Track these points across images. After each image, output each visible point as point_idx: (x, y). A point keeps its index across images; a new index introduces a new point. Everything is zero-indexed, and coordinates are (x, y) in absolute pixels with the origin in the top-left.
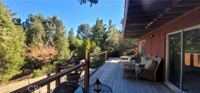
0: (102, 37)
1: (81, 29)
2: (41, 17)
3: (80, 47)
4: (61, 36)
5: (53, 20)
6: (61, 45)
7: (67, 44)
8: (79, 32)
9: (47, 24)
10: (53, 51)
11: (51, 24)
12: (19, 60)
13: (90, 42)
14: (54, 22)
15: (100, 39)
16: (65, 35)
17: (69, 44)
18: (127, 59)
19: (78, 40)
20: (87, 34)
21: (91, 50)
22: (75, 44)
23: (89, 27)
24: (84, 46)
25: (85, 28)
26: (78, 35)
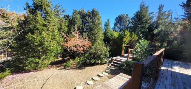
0: (147, 28)
1: (119, 21)
2: (83, 11)
3: (115, 39)
4: (96, 27)
5: (92, 13)
6: (95, 37)
7: (101, 36)
8: (116, 24)
9: (87, 17)
10: (86, 42)
11: (90, 17)
13: (129, 34)
14: (93, 15)
16: (100, 26)
17: (103, 36)
19: (114, 33)
20: (125, 26)
21: (131, 45)
22: (110, 36)
23: (128, 18)
24: (121, 38)
25: (123, 20)
26: (115, 27)
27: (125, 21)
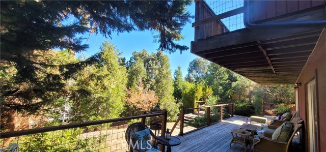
0: (227, 79)
1: (194, 67)
2: (145, 53)
3: (186, 94)
4: (164, 77)
5: (157, 56)
6: (163, 90)
7: (171, 89)
8: (190, 71)
9: (150, 62)
10: (152, 97)
11: (154, 62)
13: (201, 88)
14: (158, 59)
15: (222, 82)
16: (169, 76)
17: (173, 88)
18: (263, 122)
19: (187, 84)
20: (203, 73)
22: (181, 88)
24: (193, 92)
25: (200, 64)
26: (189, 75)
27: (202, 66)
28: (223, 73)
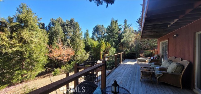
0: (117, 38)
1: (96, 31)
2: (61, 20)
3: (95, 48)
4: (77, 37)
5: (71, 23)
6: (77, 46)
7: (83, 46)
8: (94, 33)
9: (65, 26)
10: (70, 52)
11: (69, 27)
12: (43, 59)
13: (104, 43)
14: (71, 25)
15: (114, 39)
16: (81, 36)
17: (84, 45)
18: (145, 61)
19: (93, 41)
20: (101, 35)
21: (106, 51)
22: (90, 45)
23: (104, 28)
24: (99, 46)
25: (99, 29)
26: (93, 36)
27: (101, 30)
28: (115, 34)
